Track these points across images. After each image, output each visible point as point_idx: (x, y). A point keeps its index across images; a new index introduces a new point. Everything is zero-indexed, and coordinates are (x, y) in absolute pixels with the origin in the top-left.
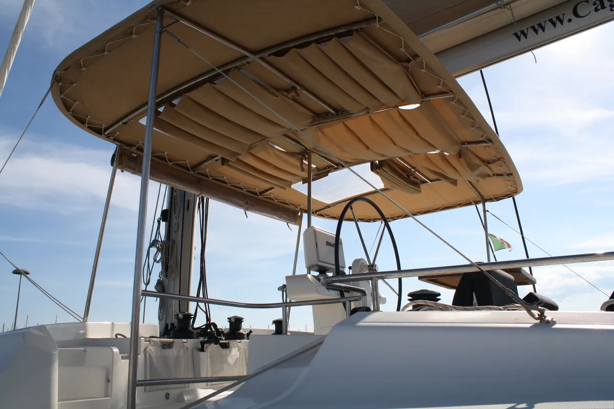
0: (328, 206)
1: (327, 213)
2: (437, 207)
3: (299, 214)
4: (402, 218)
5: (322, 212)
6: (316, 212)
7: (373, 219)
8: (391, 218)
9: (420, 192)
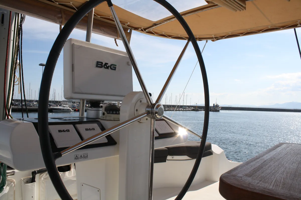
0: (155, 24)
1: (156, 31)
2: (260, 29)
3: (129, 31)
4: (225, 38)
5: (151, 30)
6: (145, 29)
7: (199, 38)
8: (215, 38)
9: (245, 8)
